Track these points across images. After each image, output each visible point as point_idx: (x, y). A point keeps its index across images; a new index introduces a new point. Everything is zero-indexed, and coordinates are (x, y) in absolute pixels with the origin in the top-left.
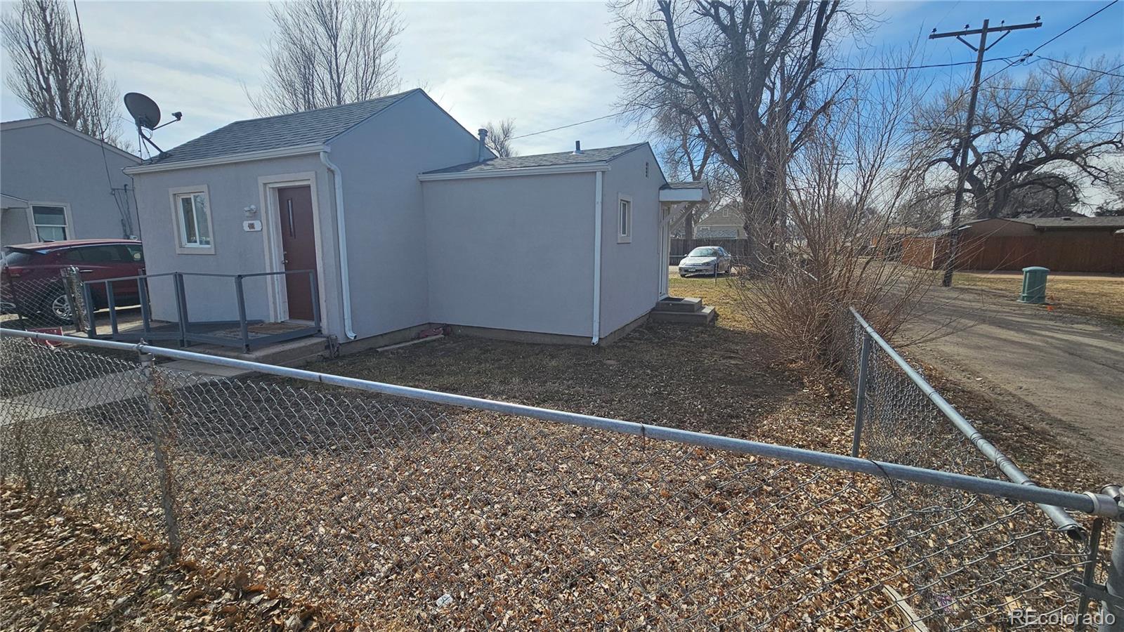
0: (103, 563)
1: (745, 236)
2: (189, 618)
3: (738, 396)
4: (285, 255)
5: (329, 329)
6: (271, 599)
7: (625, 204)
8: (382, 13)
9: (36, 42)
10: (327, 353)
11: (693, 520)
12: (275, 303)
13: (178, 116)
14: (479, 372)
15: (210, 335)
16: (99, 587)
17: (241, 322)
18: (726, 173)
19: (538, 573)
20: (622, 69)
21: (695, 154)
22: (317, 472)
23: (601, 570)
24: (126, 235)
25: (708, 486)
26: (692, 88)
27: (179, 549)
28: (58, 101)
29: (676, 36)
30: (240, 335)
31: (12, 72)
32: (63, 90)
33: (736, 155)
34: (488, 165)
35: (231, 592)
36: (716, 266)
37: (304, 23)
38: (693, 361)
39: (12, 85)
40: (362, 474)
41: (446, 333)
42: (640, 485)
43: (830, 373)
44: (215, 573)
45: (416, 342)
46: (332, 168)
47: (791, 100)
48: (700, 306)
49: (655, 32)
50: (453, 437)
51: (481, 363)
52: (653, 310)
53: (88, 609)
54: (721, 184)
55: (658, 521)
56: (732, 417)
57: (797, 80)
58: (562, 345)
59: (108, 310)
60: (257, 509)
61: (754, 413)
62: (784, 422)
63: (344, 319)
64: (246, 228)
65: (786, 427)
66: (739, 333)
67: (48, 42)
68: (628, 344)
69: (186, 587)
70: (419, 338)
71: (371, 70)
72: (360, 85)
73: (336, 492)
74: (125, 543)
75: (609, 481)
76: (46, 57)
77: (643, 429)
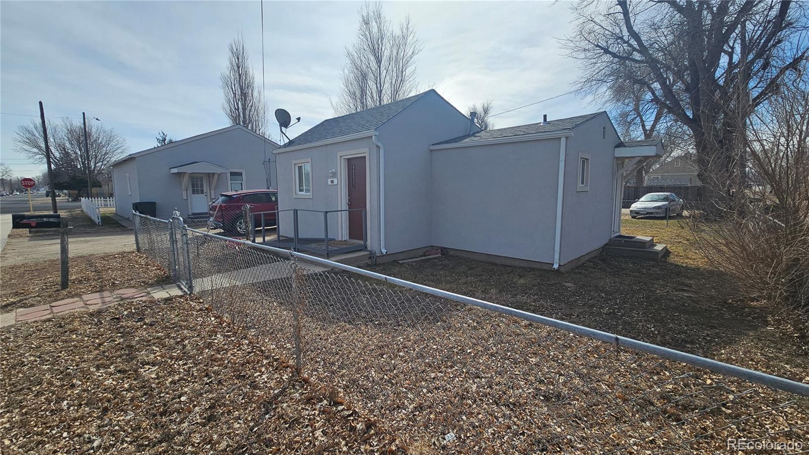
0: (267, 369)
1: (699, 183)
2: (308, 410)
3: (692, 325)
4: (349, 199)
5: (371, 246)
6: (348, 410)
7: (584, 161)
8: (408, 41)
9: (235, 85)
10: (369, 262)
11: (648, 423)
12: (342, 228)
13: (299, 119)
14: (466, 283)
15: (308, 246)
16: (266, 382)
17: (326, 239)
18: (680, 130)
19: (516, 434)
20: (582, 55)
21: (648, 116)
22: (368, 337)
23: (566, 444)
24: (268, 187)
25: (663, 398)
26: (646, 62)
27: (301, 369)
28: (242, 116)
29: (632, 22)
30: (324, 247)
31: (224, 101)
32: (244, 109)
33: (690, 114)
34: (477, 136)
35: (327, 401)
36: (667, 209)
37: (363, 55)
38: (645, 290)
39: (224, 108)
40: (394, 343)
41: (443, 254)
42: (597, 385)
43: (800, 315)
44: (319, 388)
45: (423, 258)
46: (379, 145)
47: (753, 61)
48: (652, 244)
49: (612, 22)
50: (451, 327)
51: (467, 277)
52: (606, 245)
53: (263, 393)
54: (672, 139)
55: (615, 417)
56: (687, 342)
57: (760, 42)
58: (529, 268)
59: (276, 226)
60: (337, 354)
61: (710, 342)
62: (745, 353)
63: (380, 240)
64: (330, 183)
65: (747, 359)
66: (693, 269)
67: (240, 84)
68: (584, 271)
69: (305, 392)
70: (425, 256)
71: (400, 79)
72: (393, 90)
73: (380, 352)
74: (276, 360)
75: (571, 377)
76: (239, 92)
77: (617, 339)
